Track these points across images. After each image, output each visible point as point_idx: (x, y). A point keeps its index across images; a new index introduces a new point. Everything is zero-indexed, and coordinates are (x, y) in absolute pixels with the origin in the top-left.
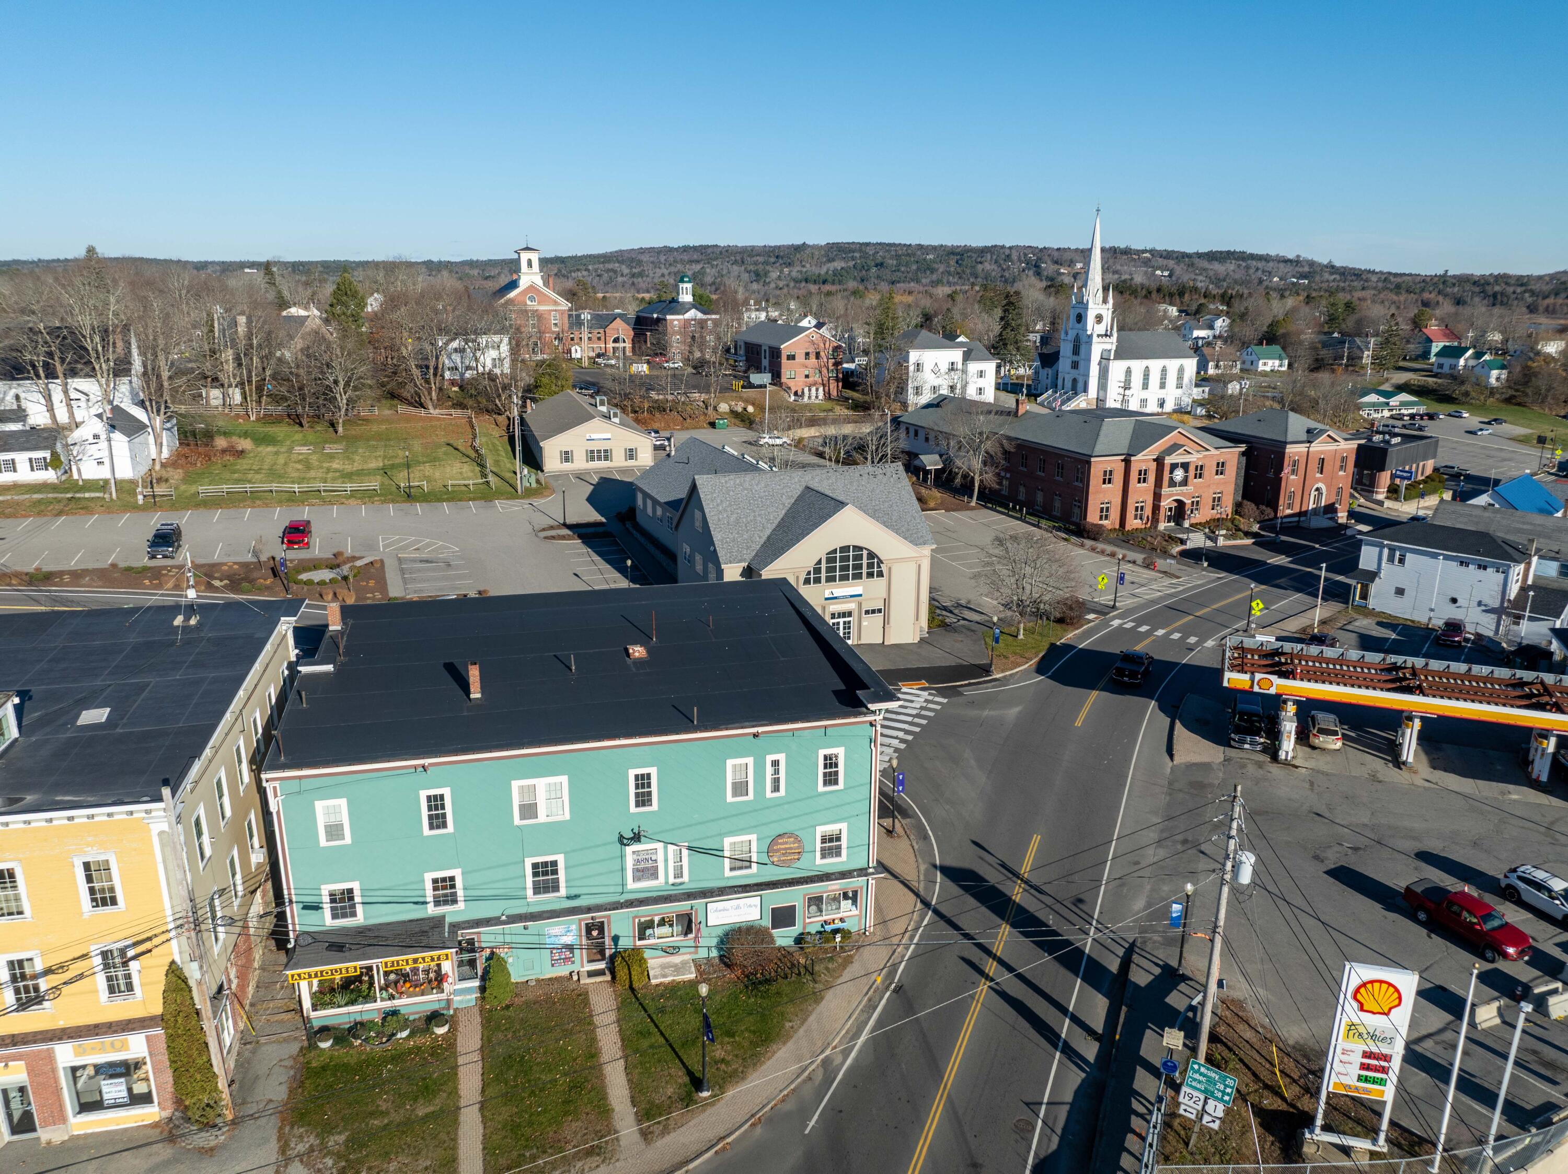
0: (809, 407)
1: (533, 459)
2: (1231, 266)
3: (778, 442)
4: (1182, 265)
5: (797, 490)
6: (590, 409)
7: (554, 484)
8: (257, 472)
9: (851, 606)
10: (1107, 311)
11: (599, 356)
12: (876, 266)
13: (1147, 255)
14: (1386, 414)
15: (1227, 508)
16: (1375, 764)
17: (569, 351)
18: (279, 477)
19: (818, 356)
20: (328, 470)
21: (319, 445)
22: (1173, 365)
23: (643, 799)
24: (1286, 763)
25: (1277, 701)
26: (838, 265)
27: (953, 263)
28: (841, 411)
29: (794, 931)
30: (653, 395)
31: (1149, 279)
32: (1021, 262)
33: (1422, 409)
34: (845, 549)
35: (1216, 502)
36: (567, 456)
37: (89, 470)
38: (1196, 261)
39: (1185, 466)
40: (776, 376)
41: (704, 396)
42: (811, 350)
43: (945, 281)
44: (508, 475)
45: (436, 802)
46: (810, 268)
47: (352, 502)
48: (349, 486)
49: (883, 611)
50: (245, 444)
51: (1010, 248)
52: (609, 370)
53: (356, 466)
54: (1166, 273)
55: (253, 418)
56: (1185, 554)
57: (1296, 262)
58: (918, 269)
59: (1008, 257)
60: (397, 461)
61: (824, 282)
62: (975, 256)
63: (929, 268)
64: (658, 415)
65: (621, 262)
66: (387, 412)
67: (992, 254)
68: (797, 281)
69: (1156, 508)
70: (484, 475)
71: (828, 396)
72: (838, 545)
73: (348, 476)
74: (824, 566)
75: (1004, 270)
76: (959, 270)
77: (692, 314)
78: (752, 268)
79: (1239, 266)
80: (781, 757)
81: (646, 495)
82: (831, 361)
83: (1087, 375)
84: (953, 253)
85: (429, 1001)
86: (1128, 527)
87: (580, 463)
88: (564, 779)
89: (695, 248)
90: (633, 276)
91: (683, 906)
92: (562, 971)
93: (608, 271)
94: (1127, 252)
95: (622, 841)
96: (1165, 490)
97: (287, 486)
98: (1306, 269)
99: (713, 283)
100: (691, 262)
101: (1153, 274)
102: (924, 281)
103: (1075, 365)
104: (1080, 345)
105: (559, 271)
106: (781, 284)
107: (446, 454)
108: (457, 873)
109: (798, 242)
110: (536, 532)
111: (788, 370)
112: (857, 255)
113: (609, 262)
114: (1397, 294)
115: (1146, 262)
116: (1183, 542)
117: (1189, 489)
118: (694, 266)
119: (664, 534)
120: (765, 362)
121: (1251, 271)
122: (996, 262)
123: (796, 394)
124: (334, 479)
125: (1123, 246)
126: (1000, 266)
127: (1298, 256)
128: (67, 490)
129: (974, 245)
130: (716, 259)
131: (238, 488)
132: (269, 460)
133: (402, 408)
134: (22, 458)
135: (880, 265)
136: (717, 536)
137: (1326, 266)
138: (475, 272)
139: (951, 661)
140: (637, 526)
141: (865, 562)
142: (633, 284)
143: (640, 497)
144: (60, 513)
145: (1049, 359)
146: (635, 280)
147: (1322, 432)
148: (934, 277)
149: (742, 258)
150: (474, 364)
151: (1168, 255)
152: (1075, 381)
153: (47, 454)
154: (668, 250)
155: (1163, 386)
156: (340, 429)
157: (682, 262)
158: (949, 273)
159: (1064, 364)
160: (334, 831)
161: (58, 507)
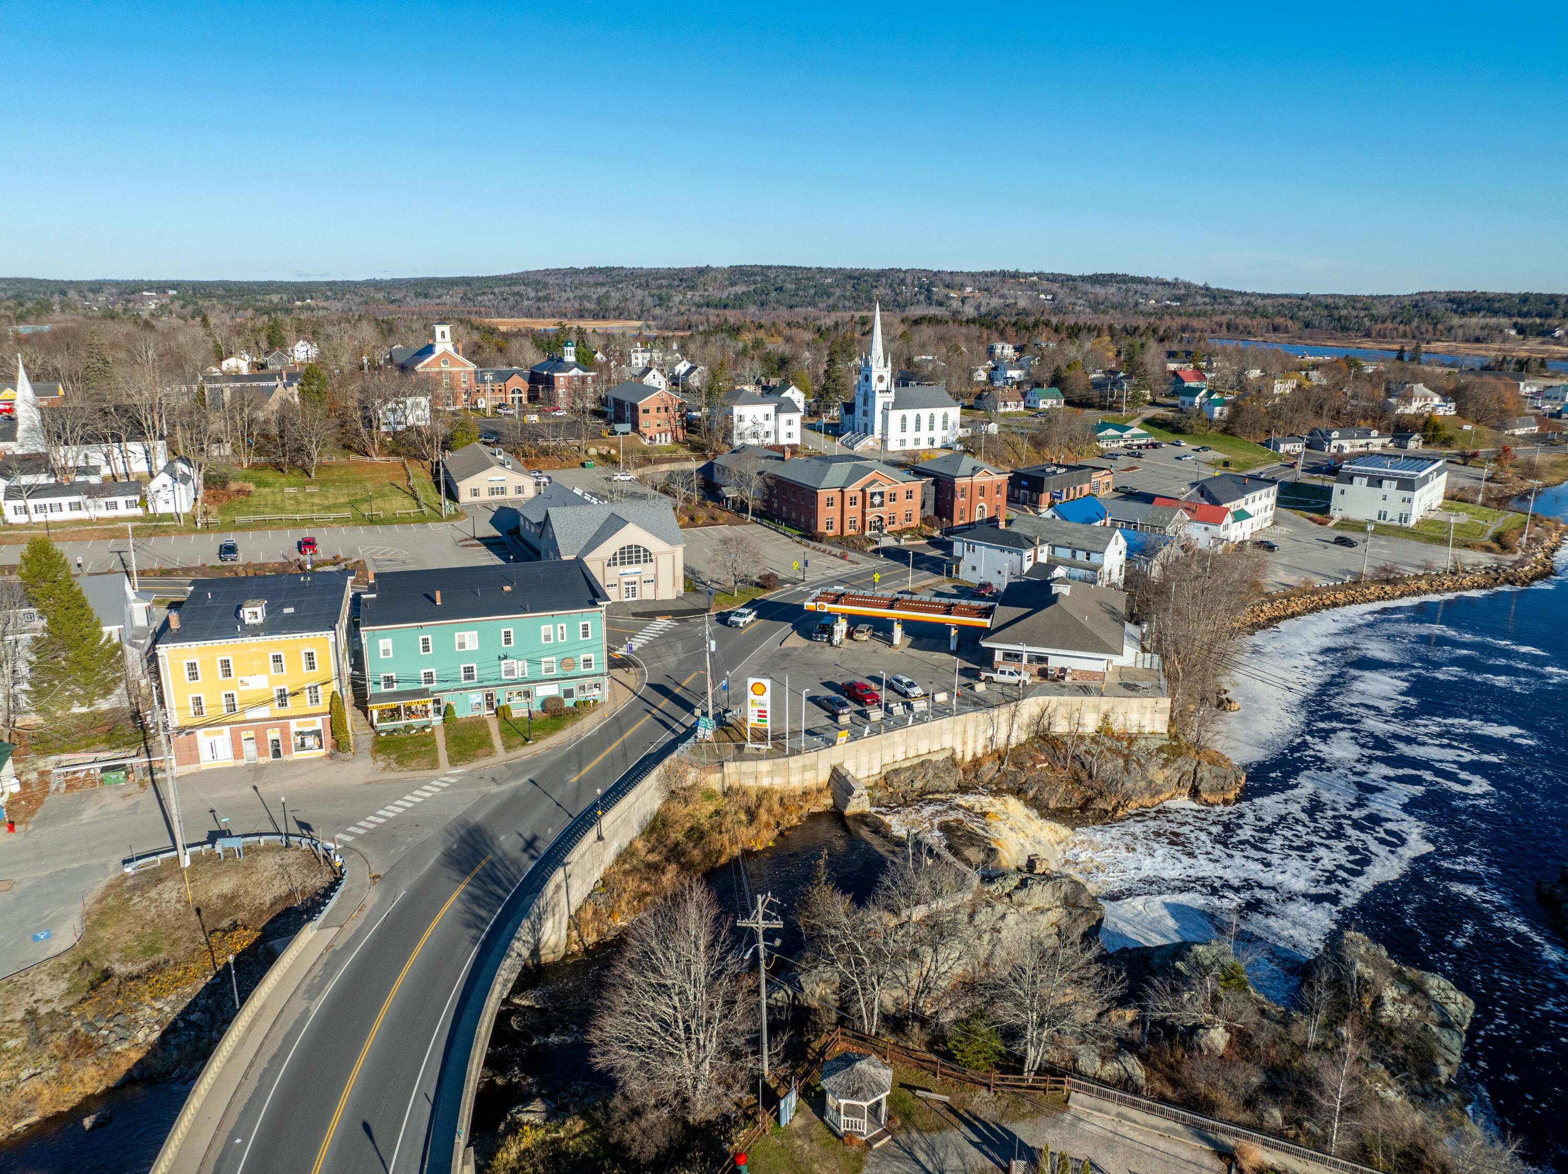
0: (658, 450)
1: (452, 495)
2: (1112, 289)
3: (628, 478)
4: (1065, 289)
5: (606, 515)
6: (490, 457)
7: (466, 511)
8: (266, 506)
9: (635, 578)
10: (887, 374)
11: (500, 406)
12: (776, 290)
13: (1035, 278)
14: (1122, 444)
15: (916, 522)
16: (880, 646)
17: (476, 403)
18: (283, 510)
19: (666, 409)
20: (313, 505)
21: (302, 486)
22: (939, 412)
23: (508, 641)
24: (837, 646)
25: (834, 617)
26: (740, 289)
27: (849, 287)
28: (683, 452)
29: (574, 700)
30: (541, 442)
31: (1033, 303)
32: (913, 285)
33: (1151, 440)
34: (630, 547)
35: (909, 517)
36: (475, 493)
37: (162, 508)
38: (1080, 284)
39: (881, 494)
40: (635, 427)
41: (578, 443)
42: (662, 406)
43: (840, 305)
44: (436, 506)
45: (425, 641)
46: (714, 293)
47: (335, 525)
48: (332, 515)
49: (654, 581)
50: (251, 487)
51: (906, 271)
52: (507, 419)
53: (331, 501)
54: (1049, 297)
55: (245, 466)
56: (876, 551)
57: (1174, 285)
58: (816, 293)
59: (903, 282)
60: (358, 497)
61: (725, 307)
62: (871, 280)
63: (826, 292)
64: (542, 458)
65: (527, 285)
66: (343, 460)
67: (887, 278)
68: (699, 306)
69: (864, 521)
70: (419, 507)
71: (676, 440)
72: (625, 545)
73: (328, 508)
74: (618, 556)
75: (897, 294)
76: (855, 294)
77: (575, 372)
78: (655, 292)
79: (1120, 289)
80: (564, 625)
81: (525, 518)
82: (678, 414)
83: (873, 421)
84: (850, 277)
85: (423, 721)
86: (845, 534)
87: (484, 497)
88: (476, 633)
89: (600, 270)
90: (539, 299)
91: (525, 687)
92: (476, 714)
93: (515, 294)
94: (1015, 275)
95: (499, 658)
96: (868, 510)
97: (290, 516)
98: (1182, 292)
99: (617, 308)
100: (597, 284)
101: (1038, 298)
102: (820, 305)
103: (865, 413)
104: (868, 398)
105: (466, 294)
106: (683, 309)
107: (390, 491)
108: (433, 670)
109: (702, 265)
110: (456, 543)
111: (644, 422)
112: (759, 278)
113: (515, 284)
114: (1252, 318)
115: (1032, 286)
116: (877, 543)
117: (885, 508)
118: (599, 290)
119: (533, 541)
120: (628, 414)
121: (1131, 294)
122: (891, 286)
123: (651, 438)
124: (319, 511)
125: (1012, 269)
126: (894, 290)
127: (1176, 279)
128: (150, 521)
129: (872, 268)
130: (621, 282)
131: (258, 517)
132: (270, 498)
133: (353, 457)
134: (121, 500)
135: (780, 289)
136: (559, 541)
137: (1201, 288)
138: (380, 296)
139: (690, 607)
140: (520, 538)
141: (642, 554)
142: (539, 308)
143: (522, 519)
144: (150, 535)
145: (849, 408)
146: (541, 304)
147: (981, 469)
148: (831, 301)
149: (647, 282)
150: (403, 419)
151: (1054, 278)
152: (866, 425)
153: (137, 498)
154: (575, 272)
155: (931, 428)
156: (313, 475)
157: (588, 285)
158: (845, 297)
159: (859, 412)
160: (386, 652)
161: (149, 531)
